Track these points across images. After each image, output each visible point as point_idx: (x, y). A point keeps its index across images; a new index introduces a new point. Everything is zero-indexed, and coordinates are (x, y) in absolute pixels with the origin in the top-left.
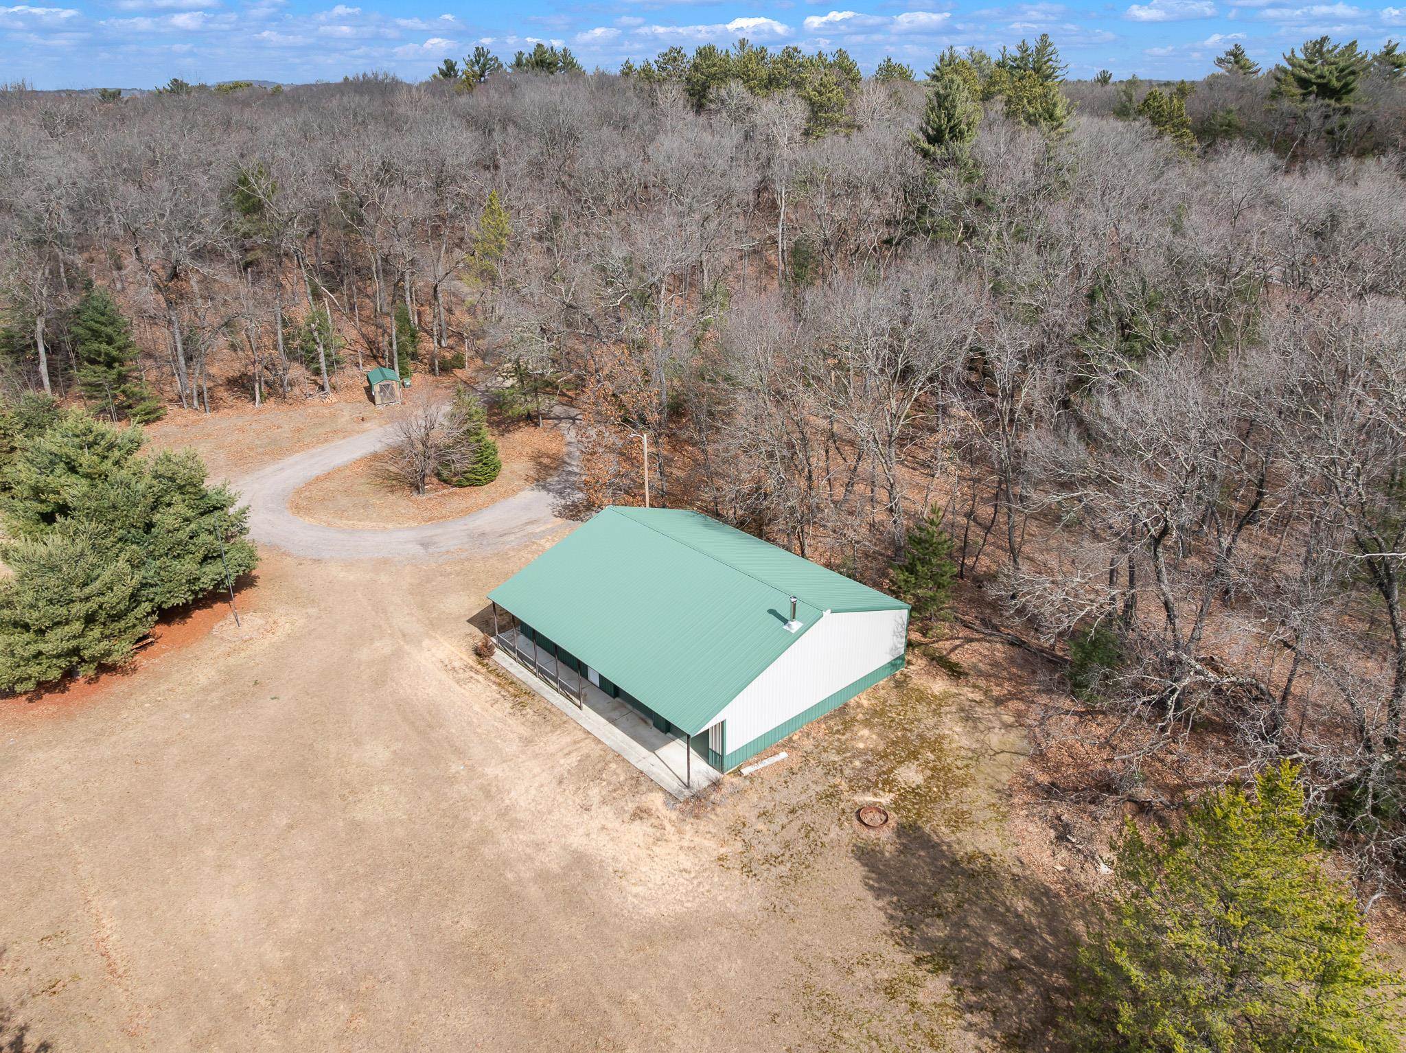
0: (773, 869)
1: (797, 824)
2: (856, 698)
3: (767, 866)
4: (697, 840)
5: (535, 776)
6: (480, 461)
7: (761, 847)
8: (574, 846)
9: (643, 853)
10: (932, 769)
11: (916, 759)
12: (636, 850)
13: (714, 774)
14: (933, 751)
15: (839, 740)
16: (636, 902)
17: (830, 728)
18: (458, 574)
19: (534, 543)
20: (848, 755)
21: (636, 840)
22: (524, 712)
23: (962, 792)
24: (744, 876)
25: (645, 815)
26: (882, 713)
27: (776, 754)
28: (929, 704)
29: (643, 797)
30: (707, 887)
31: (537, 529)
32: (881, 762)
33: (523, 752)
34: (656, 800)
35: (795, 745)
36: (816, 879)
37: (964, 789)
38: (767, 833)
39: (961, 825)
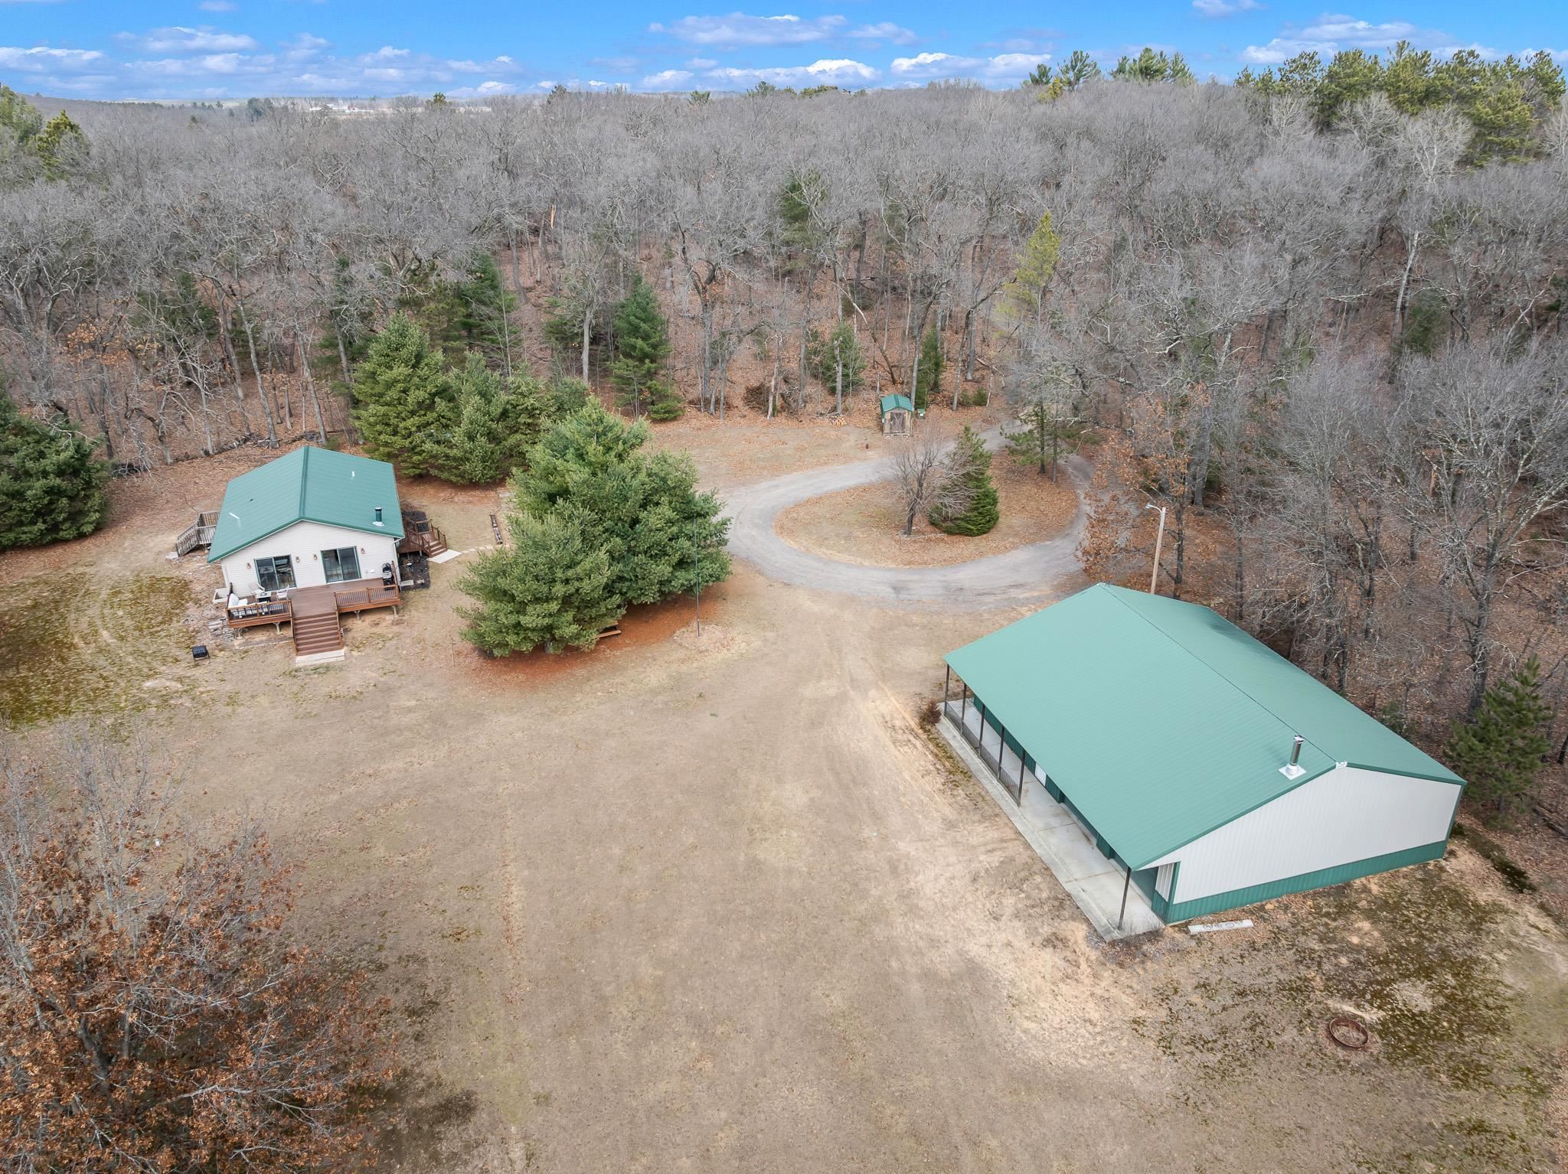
0: (1198, 1054)
1: (1243, 1010)
2: (1363, 879)
3: (1191, 1048)
4: (1114, 991)
5: (948, 865)
6: (976, 509)
7: (1190, 1024)
8: (972, 954)
9: (1047, 988)
10: (1447, 997)
11: (1428, 977)
12: (1039, 980)
13: (1154, 921)
14: (1455, 975)
15: (1326, 925)
16: (1024, 1038)
17: (1318, 907)
18: (924, 627)
19: (1014, 609)
20: (1334, 946)
21: (1043, 970)
22: (955, 793)
23: (1485, 1039)
24: (1160, 1052)
25: (1060, 945)
26: (1396, 908)
27: (1238, 919)
28: (1467, 913)
29: (1063, 924)
30: (1112, 1049)
31: (1021, 594)
32: (1377, 968)
33: (943, 836)
34: (1077, 932)
35: (1266, 916)
36: (1250, 1084)
37: (1489, 1036)
38: (1202, 1009)
39: (1471, 1081)
